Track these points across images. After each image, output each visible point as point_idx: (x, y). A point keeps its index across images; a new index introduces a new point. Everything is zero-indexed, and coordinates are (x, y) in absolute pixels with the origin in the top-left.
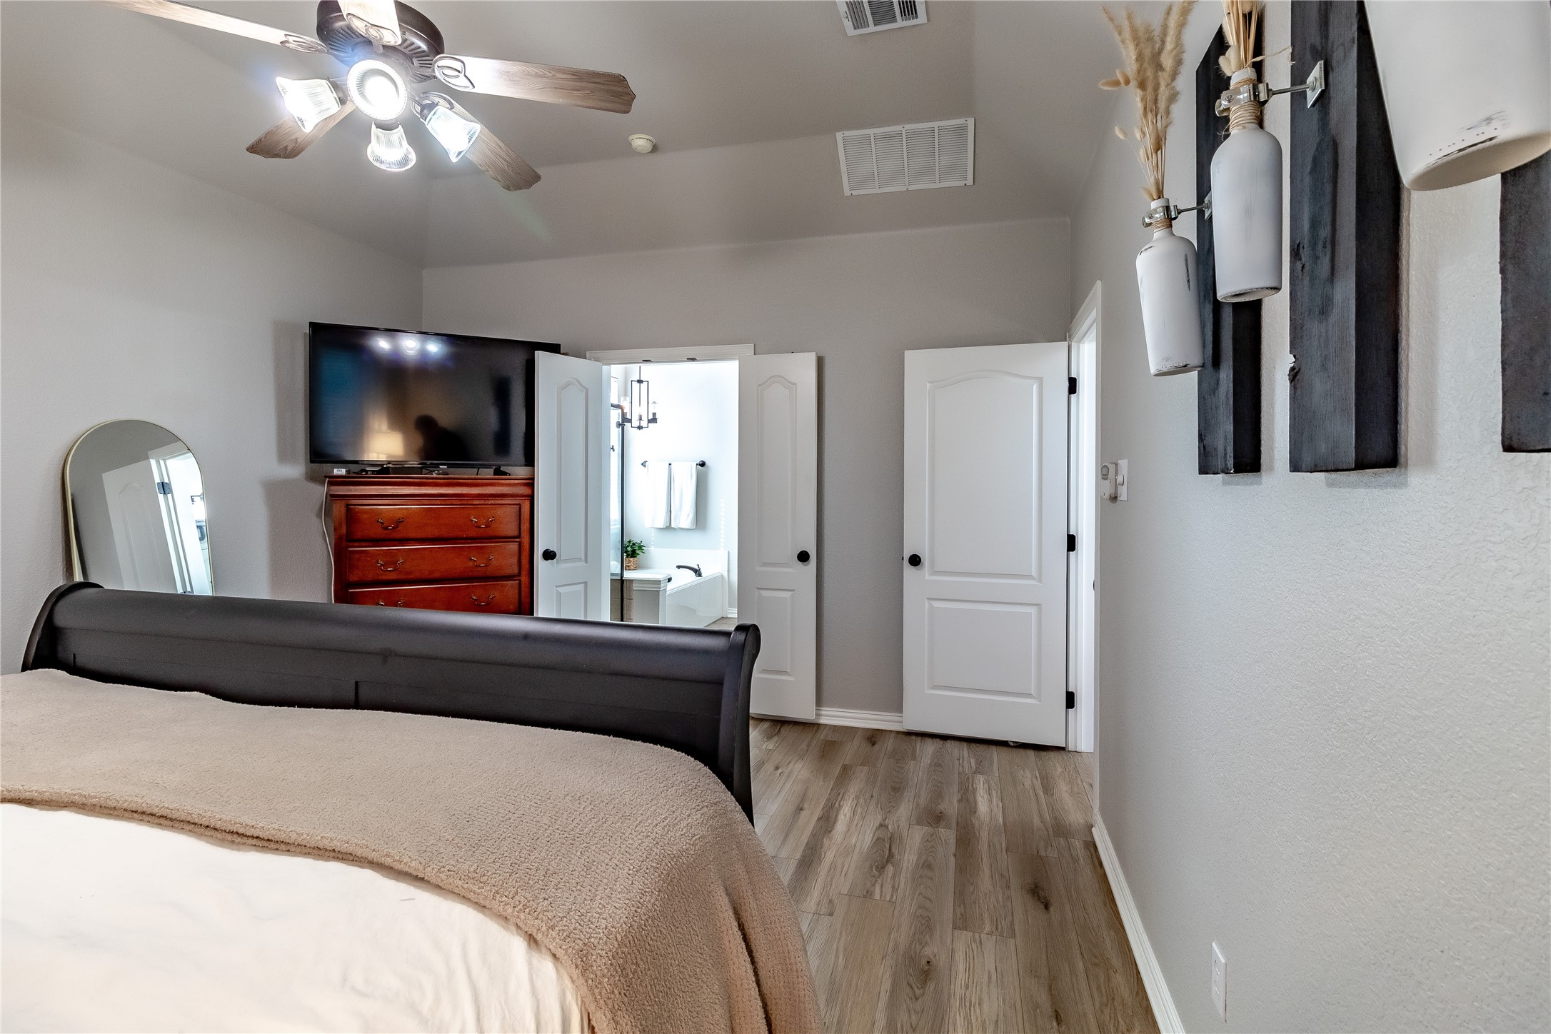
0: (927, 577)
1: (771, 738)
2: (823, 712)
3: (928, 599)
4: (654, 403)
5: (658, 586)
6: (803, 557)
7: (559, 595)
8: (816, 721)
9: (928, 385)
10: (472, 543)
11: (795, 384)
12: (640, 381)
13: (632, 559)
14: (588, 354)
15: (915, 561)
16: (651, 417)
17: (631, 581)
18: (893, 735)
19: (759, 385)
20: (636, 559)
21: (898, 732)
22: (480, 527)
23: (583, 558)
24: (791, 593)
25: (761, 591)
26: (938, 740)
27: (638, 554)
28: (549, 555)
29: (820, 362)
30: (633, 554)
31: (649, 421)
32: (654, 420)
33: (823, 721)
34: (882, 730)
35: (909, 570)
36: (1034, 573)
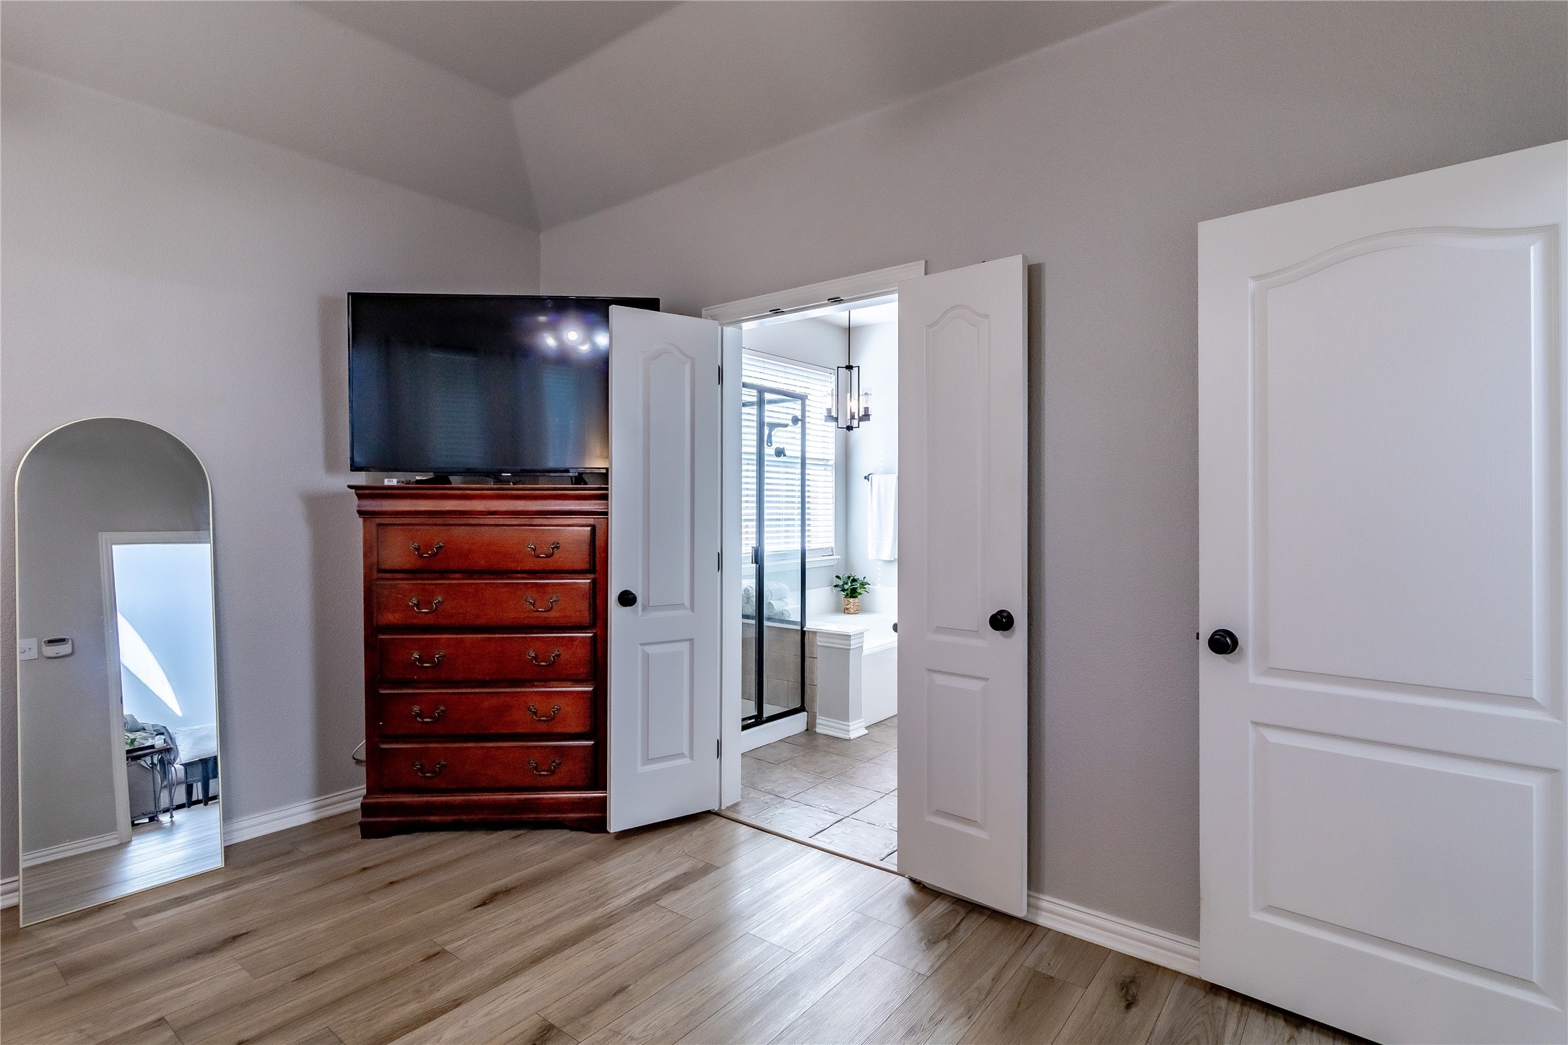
0: (1253, 679)
1: (935, 943)
2: (1044, 904)
3: (1256, 724)
4: (866, 394)
5: (846, 642)
6: (1001, 622)
7: (647, 657)
8: (1031, 918)
9: (1252, 285)
10: (529, 579)
11: (986, 316)
12: (849, 367)
13: (851, 600)
14: (704, 312)
15: (1223, 643)
16: (862, 413)
17: (814, 633)
18: (1178, 985)
19: (930, 326)
20: (857, 600)
21: (1192, 981)
22: (538, 557)
23: (687, 602)
24: (984, 683)
25: (935, 676)
26: (1281, 1023)
27: (860, 594)
28: (627, 599)
29: (1034, 277)
30: (853, 593)
31: (861, 419)
32: (866, 416)
33: (1043, 920)
34: (1159, 967)
35: (1208, 660)
36: (1536, 693)
